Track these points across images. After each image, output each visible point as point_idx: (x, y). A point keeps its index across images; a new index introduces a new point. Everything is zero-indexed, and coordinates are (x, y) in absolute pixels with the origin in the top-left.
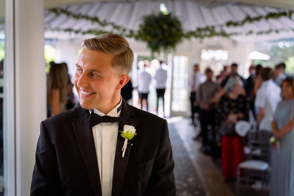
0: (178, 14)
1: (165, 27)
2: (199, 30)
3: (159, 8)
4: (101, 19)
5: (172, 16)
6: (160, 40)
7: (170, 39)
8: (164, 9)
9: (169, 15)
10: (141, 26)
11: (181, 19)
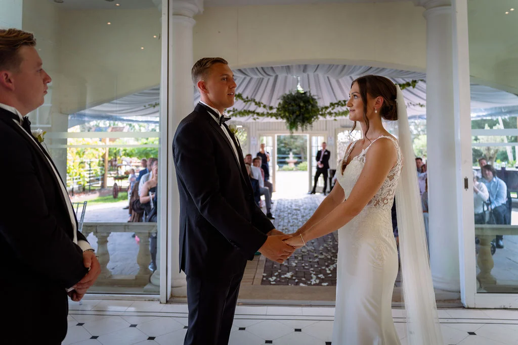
0: (313, 93)
1: (302, 104)
2: (332, 104)
3: (297, 88)
4: (244, 96)
5: (308, 94)
6: (297, 116)
7: (307, 115)
8: (300, 89)
9: (305, 93)
10: (280, 104)
11: (316, 97)
